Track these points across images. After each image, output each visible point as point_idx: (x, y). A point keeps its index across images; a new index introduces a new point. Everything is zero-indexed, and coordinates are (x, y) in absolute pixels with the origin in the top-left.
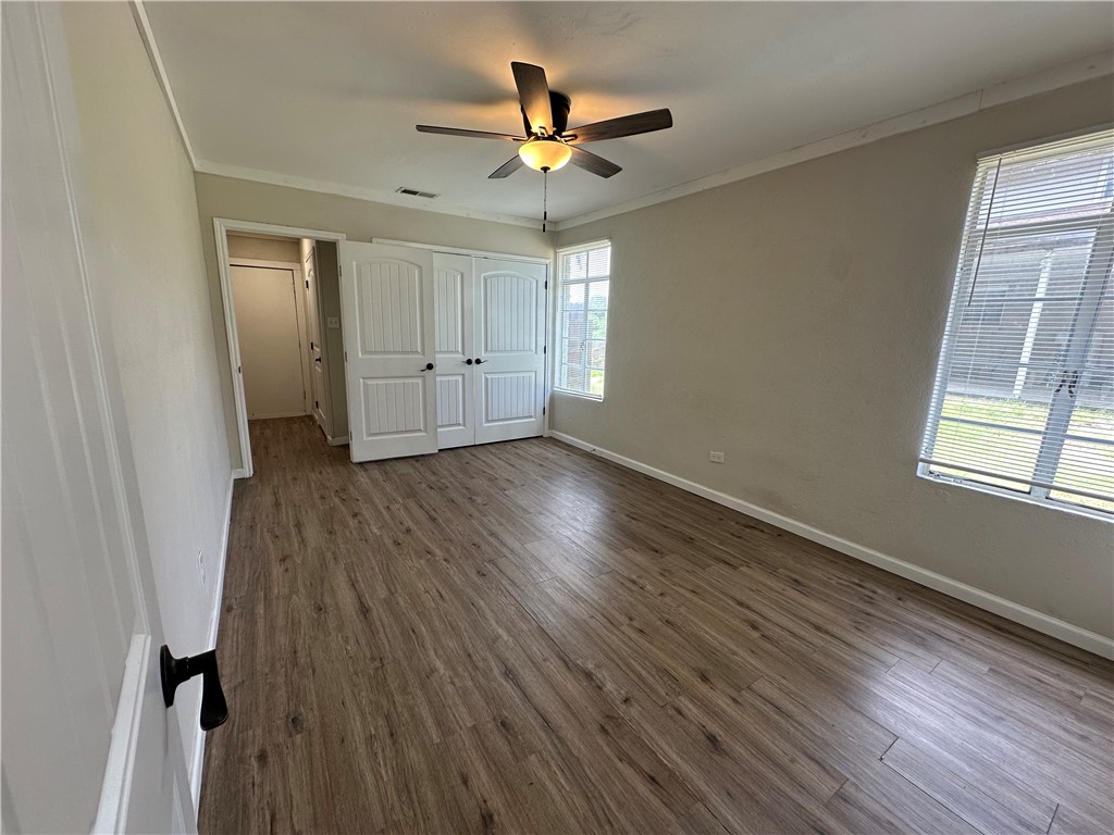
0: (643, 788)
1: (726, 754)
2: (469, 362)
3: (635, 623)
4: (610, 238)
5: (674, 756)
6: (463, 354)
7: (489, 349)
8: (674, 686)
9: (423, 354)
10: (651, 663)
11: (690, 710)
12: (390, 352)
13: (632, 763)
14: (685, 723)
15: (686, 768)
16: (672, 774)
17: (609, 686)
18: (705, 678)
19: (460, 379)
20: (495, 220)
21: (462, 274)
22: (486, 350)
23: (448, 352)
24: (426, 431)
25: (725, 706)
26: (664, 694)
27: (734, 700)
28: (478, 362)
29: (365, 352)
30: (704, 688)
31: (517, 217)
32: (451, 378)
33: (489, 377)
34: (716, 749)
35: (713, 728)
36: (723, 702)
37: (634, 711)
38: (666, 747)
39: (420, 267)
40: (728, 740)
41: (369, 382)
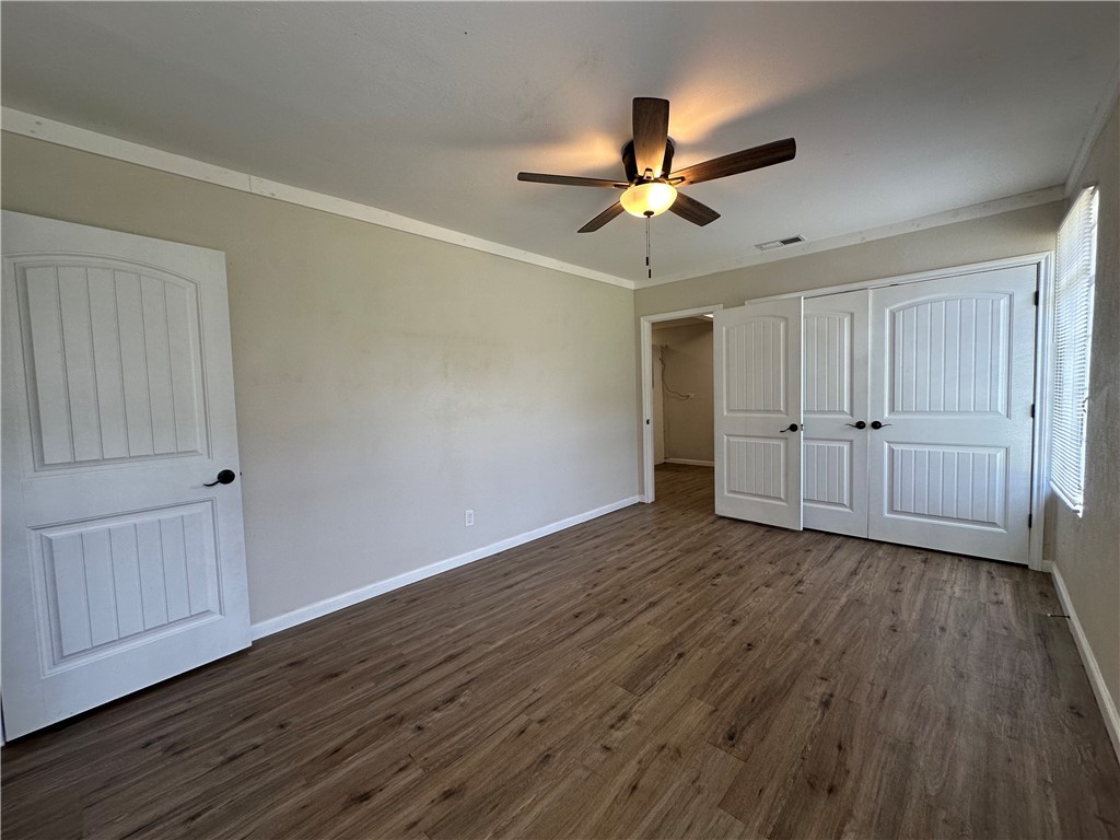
0: (332, 745)
1: (344, 809)
2: (860, 425)
3: (535, 726)
4: (1096, 184)
5: (353, 766)
6: (852, 415)
7: (899, 407)
8: (437, 764)
9: (787, 413)
10: (470, 744)
11: (404, 778)
12: (751, 411)
13: (355, 737)
14: (389, 774)
15: (341, 774)
16: (336, 763)
17: (437, 715)
18: (448, 795)
19: (846, 447)
20: (914, 229)
21: (852, 315)
22: (892, 409)
23: (829, 412)
24: (786, 501)
25: (406, 813)
26: (426, 756)
27: (415, 824)
28: (876, 425)
29: (729, 411)
30: (434, 792)
31: (957, 212)
32: (837, 445)
33: (895, 447)
34: (352, 800)
35: (378, 800)
36: (411, 812)
37: (408, 735)
38: (364, 759)
39: (786, 319)
40: (359, 812)
41: (732, 439)
